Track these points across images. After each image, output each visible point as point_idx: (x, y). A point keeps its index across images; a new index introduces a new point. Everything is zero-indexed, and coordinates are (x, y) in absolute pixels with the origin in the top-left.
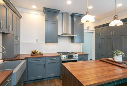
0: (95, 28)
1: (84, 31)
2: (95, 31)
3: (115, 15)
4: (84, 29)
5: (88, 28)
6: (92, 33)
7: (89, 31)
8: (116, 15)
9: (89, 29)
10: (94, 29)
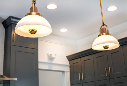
0: (71, 58)
1: (40, 66)
2: (70, 67)
3: (102, 24)
4: (40, 60)
5: (51, 58)
6: (63, 72)
7: (54, 68)
8: (104, 25)
9: (54, 62)
10: (67, 62)
